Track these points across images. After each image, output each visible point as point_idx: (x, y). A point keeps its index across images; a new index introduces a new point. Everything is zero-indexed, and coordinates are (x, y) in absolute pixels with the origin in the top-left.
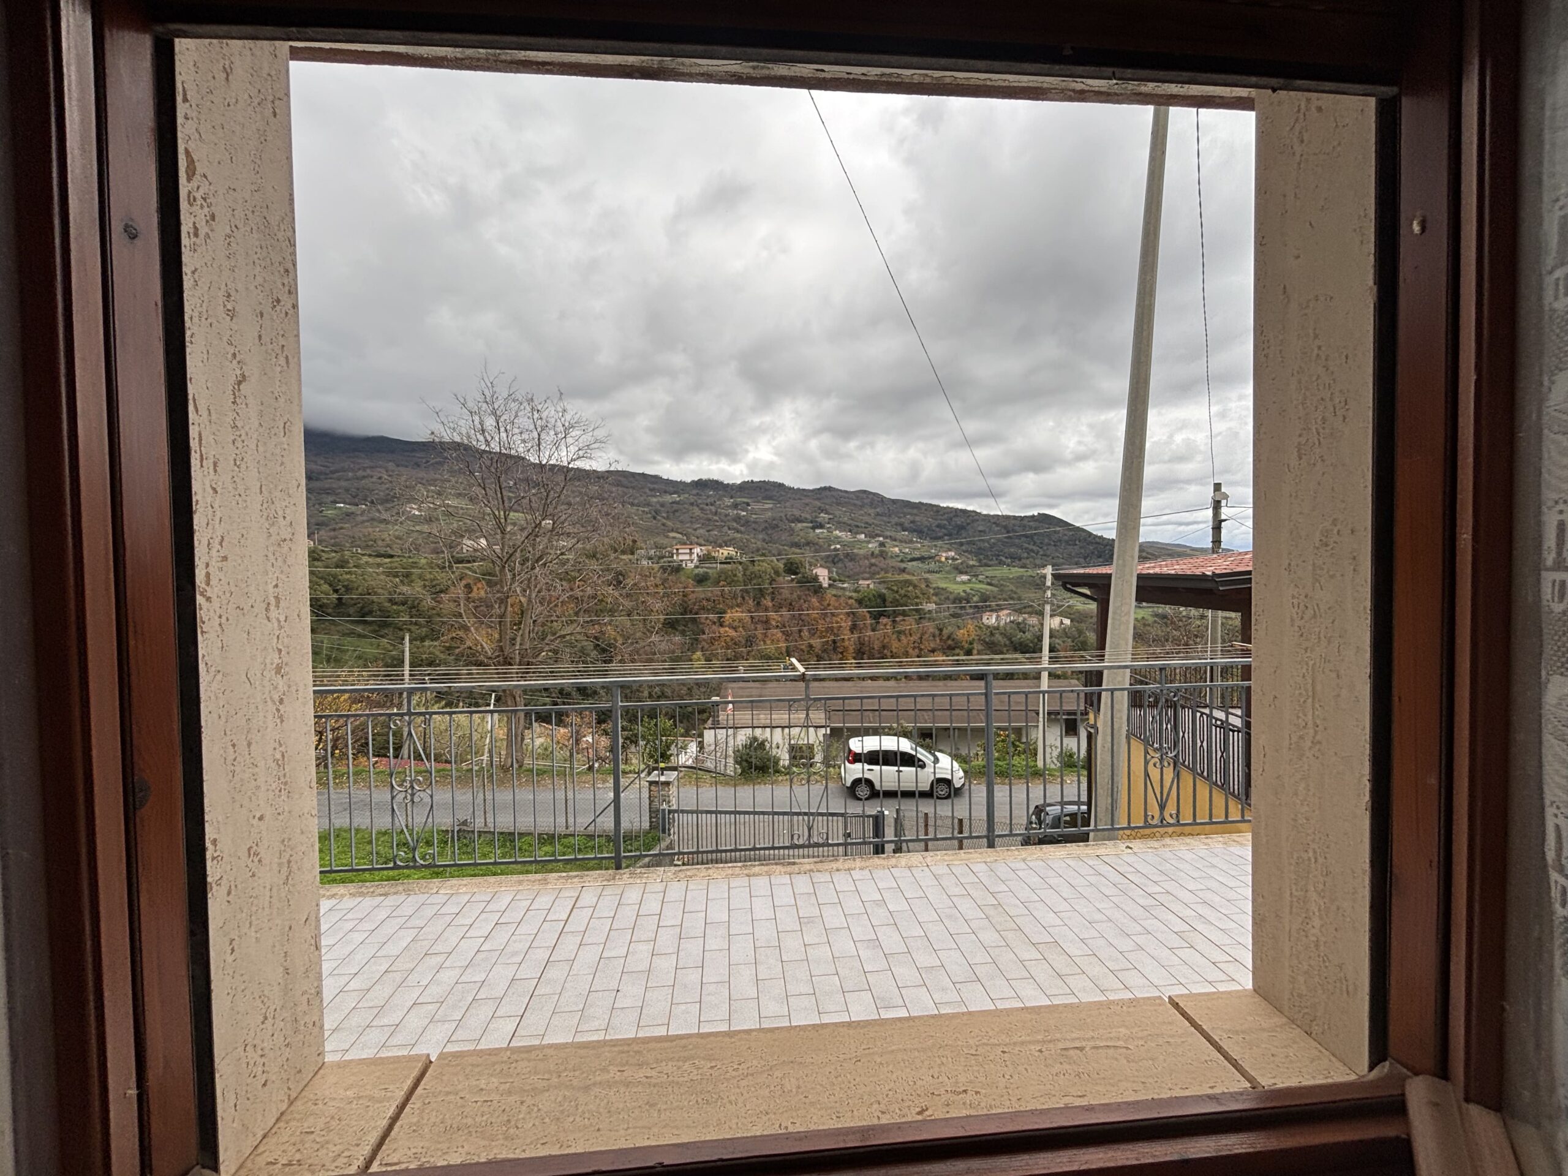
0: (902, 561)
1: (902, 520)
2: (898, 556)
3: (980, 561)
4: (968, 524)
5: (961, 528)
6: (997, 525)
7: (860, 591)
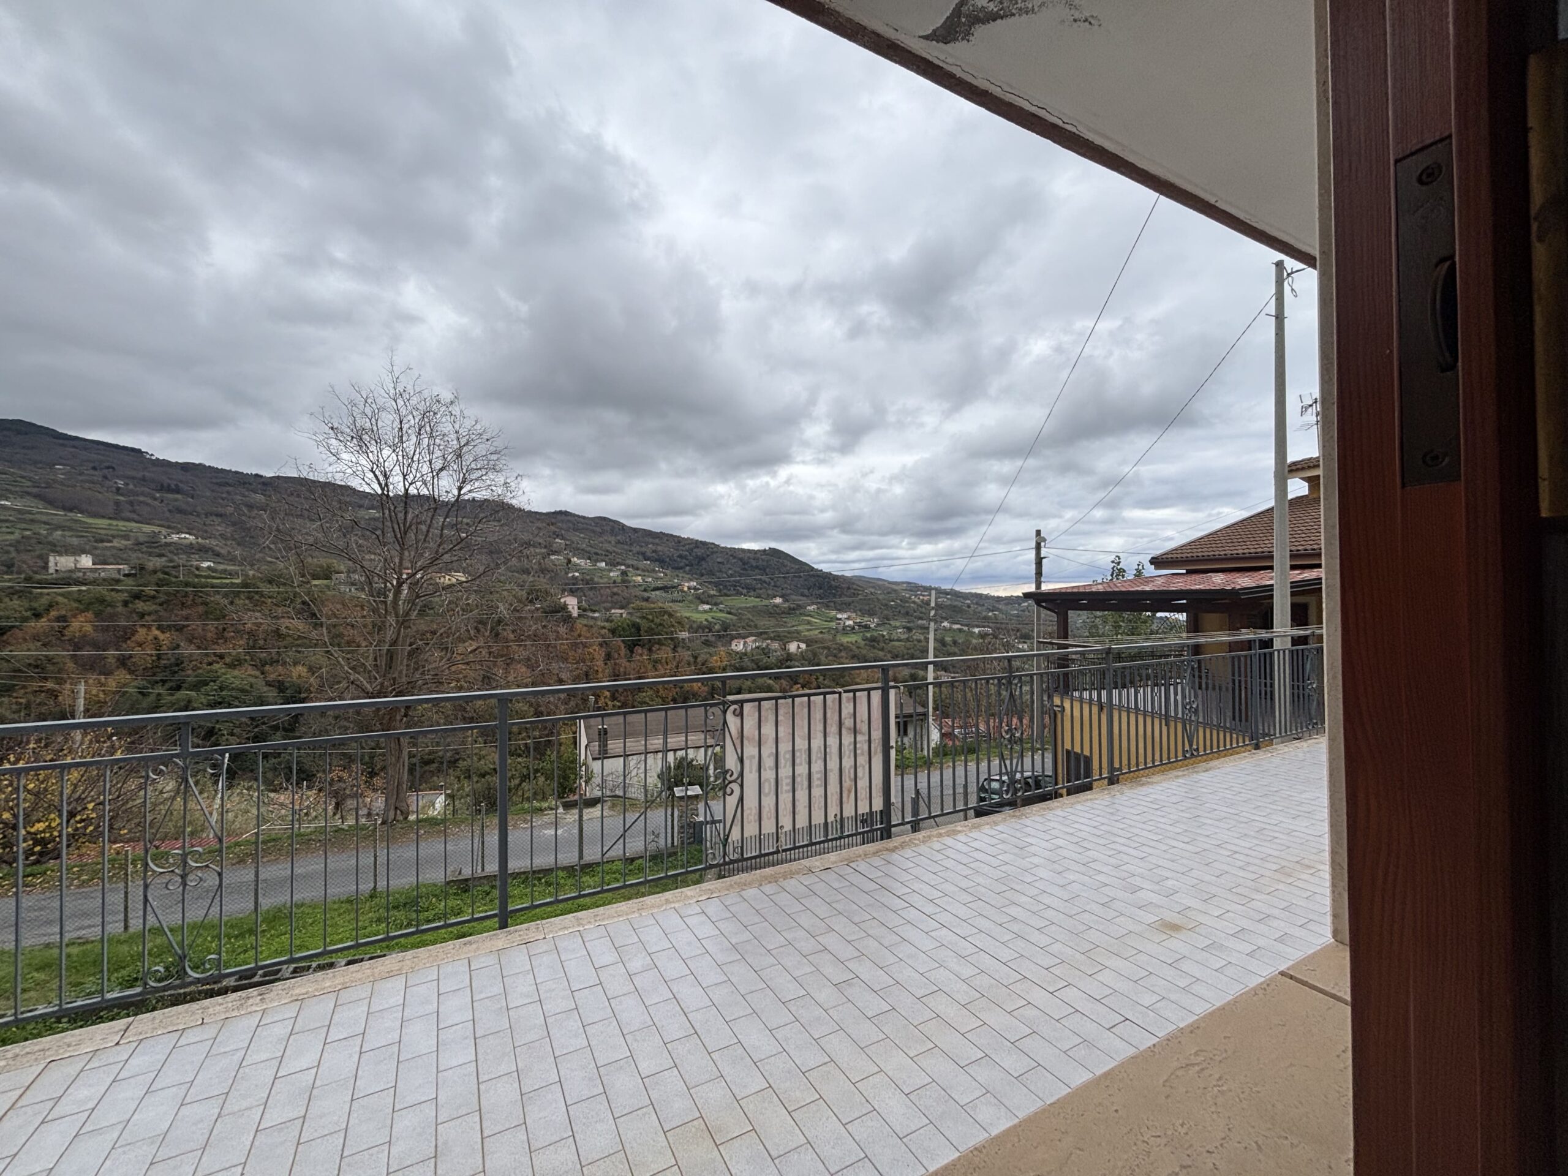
0: (645, 590)
1: (644, 549)
2: (640, 585)
3: (720, 591)
4: (708, 556)
5: (702, 559)
6: (735, 558)
7: (612, 621)
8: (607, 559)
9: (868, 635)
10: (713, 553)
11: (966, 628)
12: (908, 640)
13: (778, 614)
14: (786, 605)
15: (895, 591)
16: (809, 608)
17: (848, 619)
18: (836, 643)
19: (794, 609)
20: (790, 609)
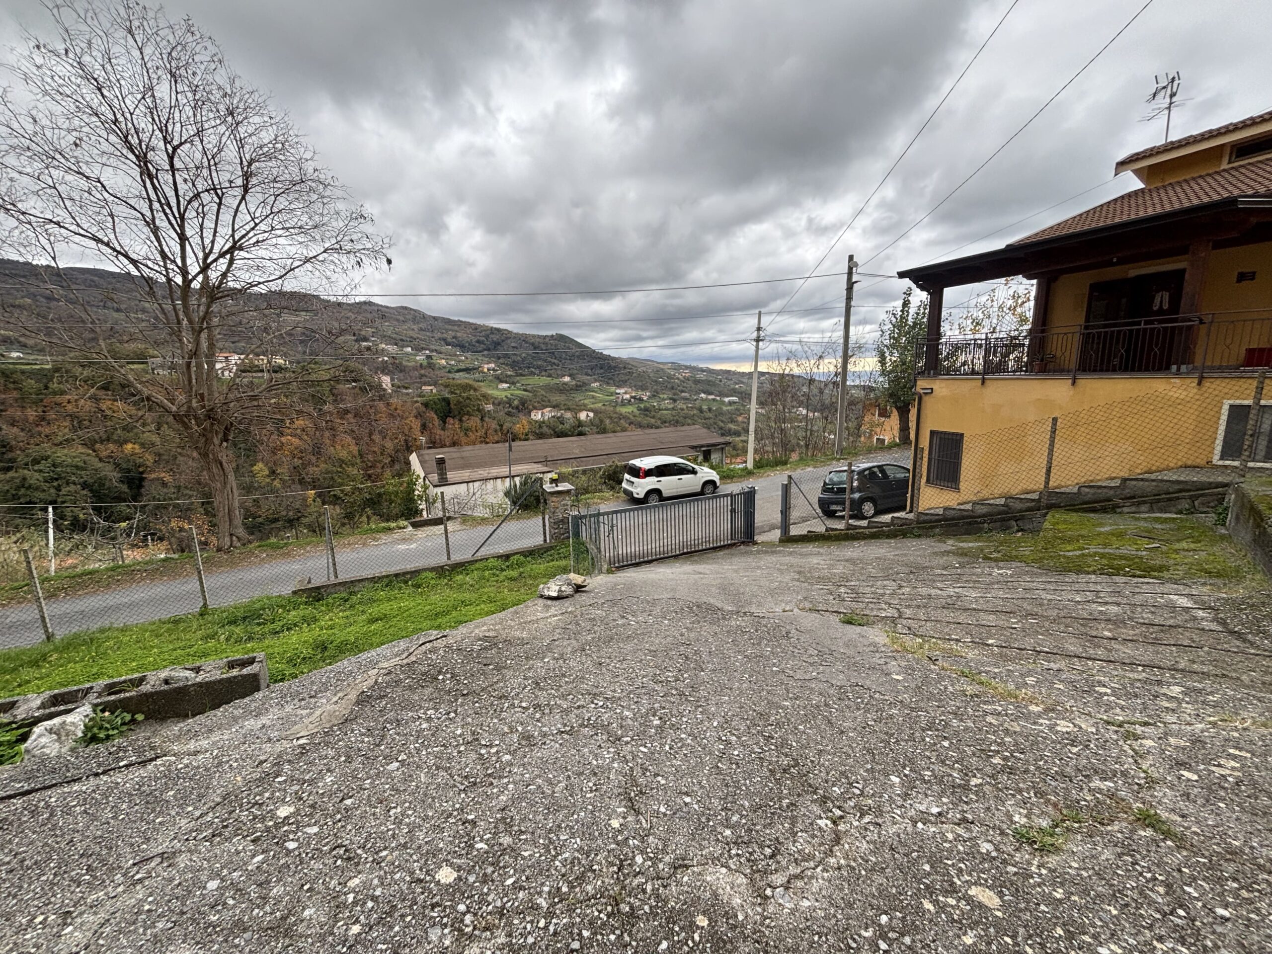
0: (449, 372)
1: (445, 335)
2: (445, 367)
3: (515, 372)
4: (503, 341)
5: (497, 344)
6: (527, 342)
7: (424, 396)
8: (412, 344)
9: (642, 406)
10: (507, 338)
11: (718, 398)
12: (673, 409)
13: (567, 390)
14: (574, 383)
15: (662, 369)
16: (593, 385)
17: (626, 393)
18: (616, 413)
19: (580, 386)
20: (577, 386)
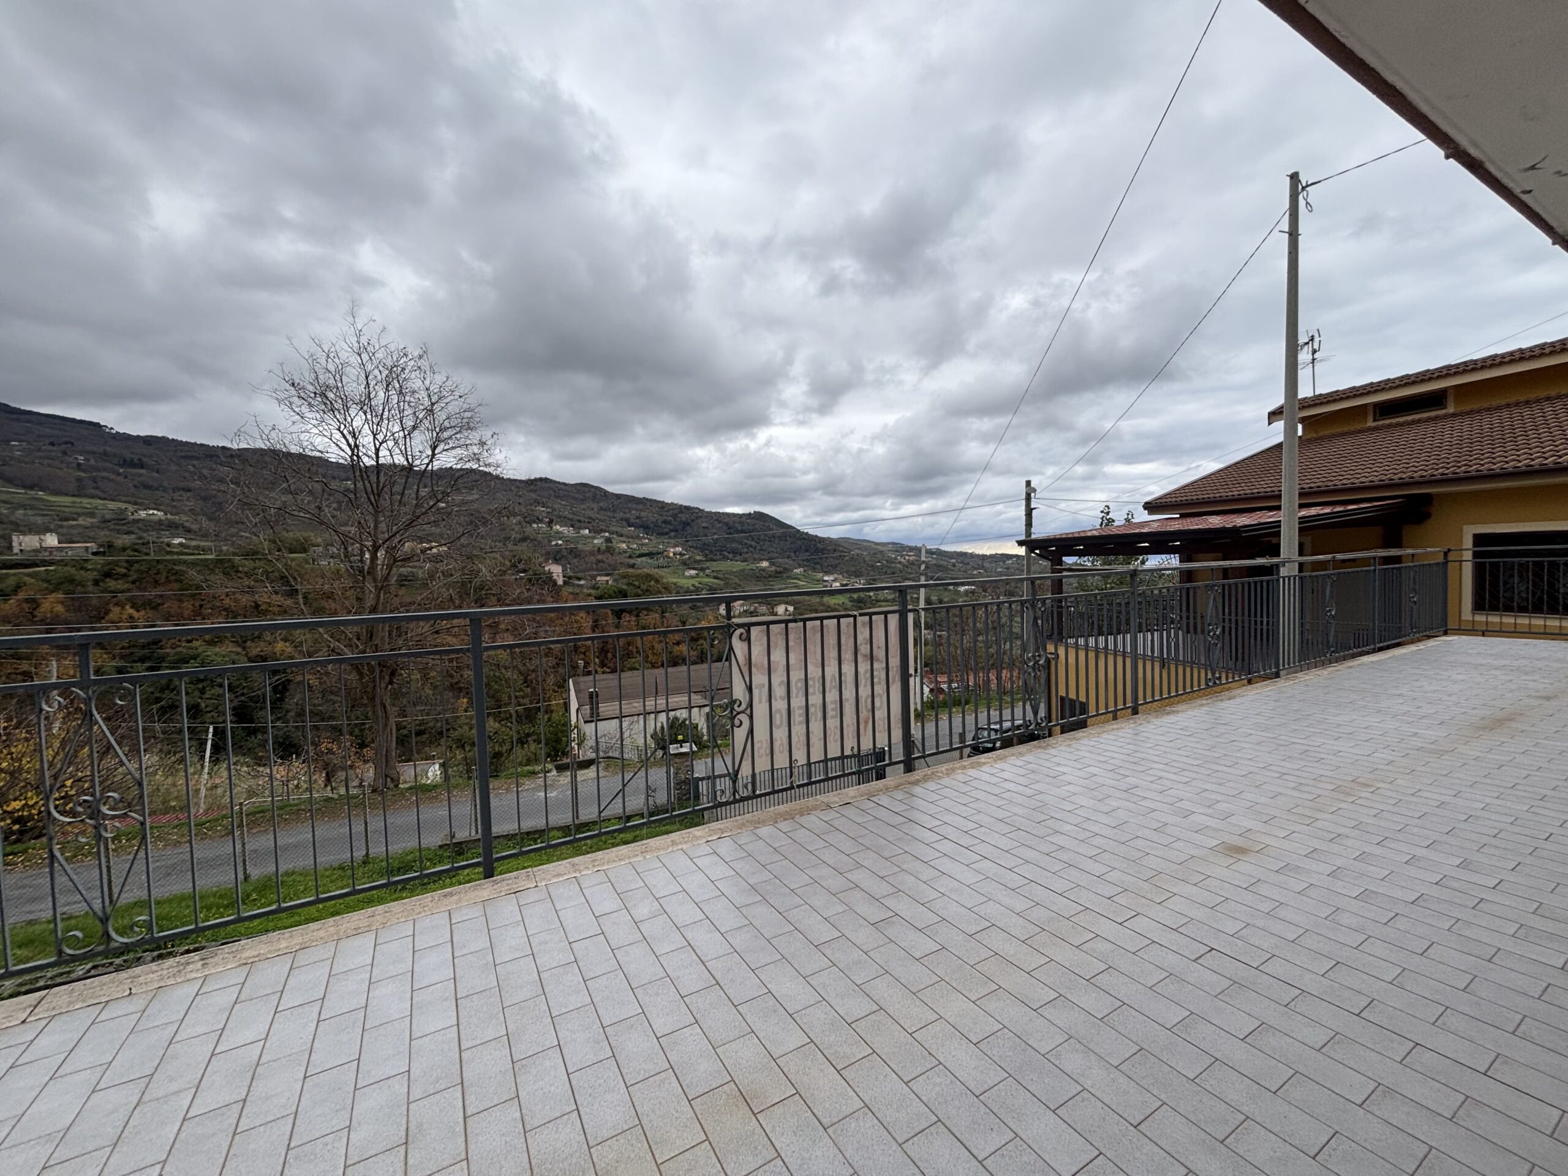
0: (630, 557)
1: (628, 515)
2: (625, 552)
3: (706, 556)
4: (693, 521)
5: (686, 524)
6: (720, 522)
7: (598, 588)
8: (590, 526)
9: (855, 596)
13: (765, 578)
14: (773, 568)
15: (881, 552)
16: (795, 571)
17: (835, 580)
18: (823, 605)
19: (780, 573)
20: (776, 572)
